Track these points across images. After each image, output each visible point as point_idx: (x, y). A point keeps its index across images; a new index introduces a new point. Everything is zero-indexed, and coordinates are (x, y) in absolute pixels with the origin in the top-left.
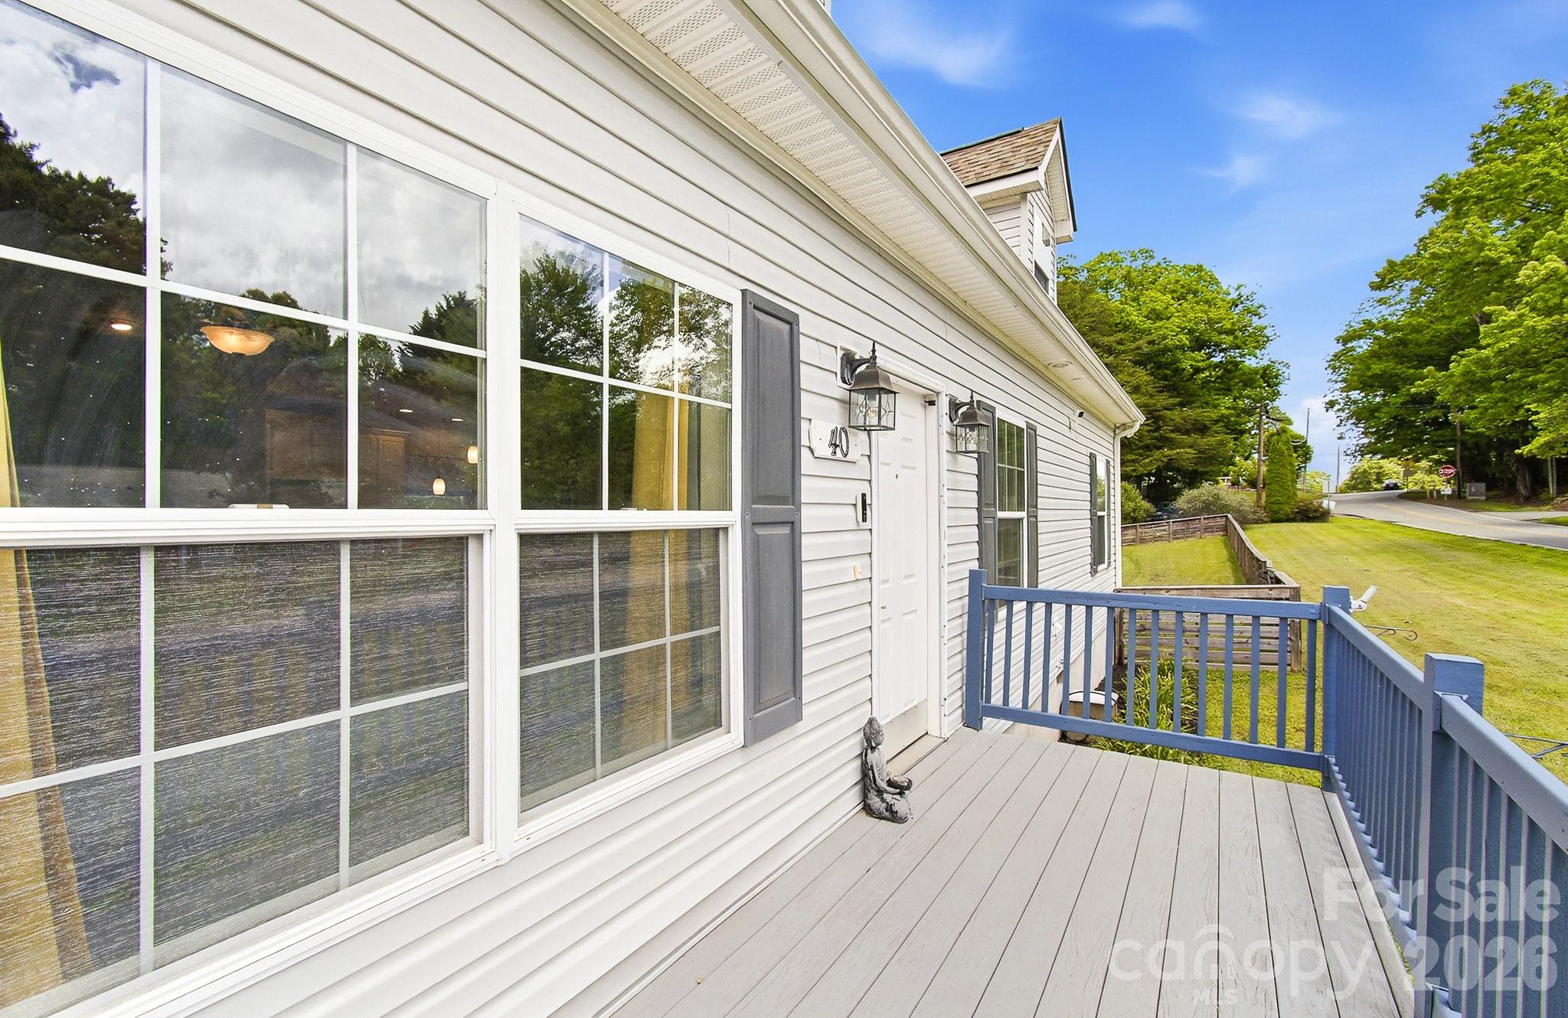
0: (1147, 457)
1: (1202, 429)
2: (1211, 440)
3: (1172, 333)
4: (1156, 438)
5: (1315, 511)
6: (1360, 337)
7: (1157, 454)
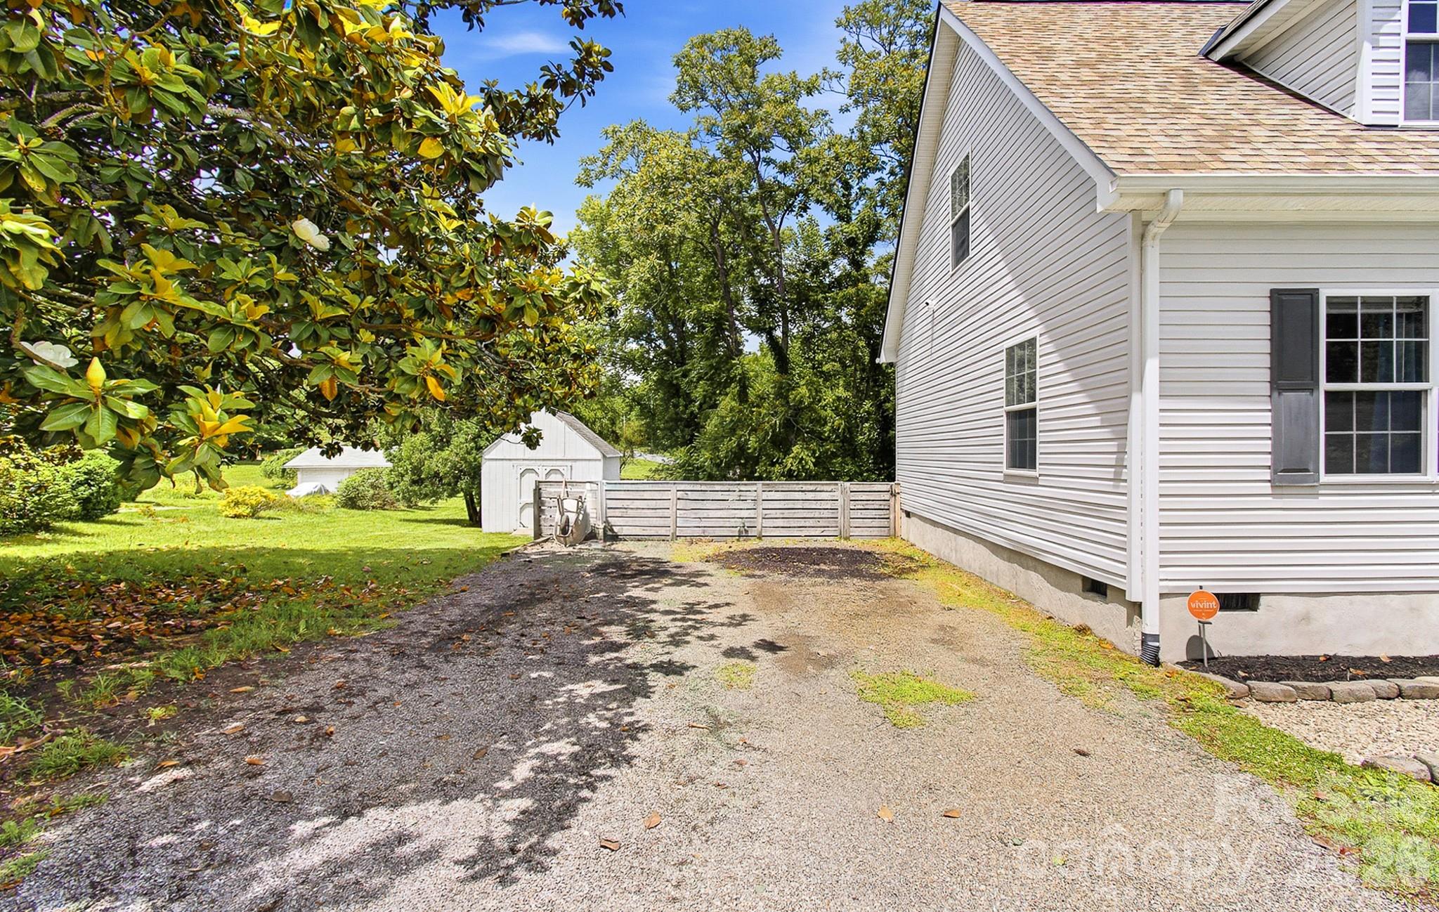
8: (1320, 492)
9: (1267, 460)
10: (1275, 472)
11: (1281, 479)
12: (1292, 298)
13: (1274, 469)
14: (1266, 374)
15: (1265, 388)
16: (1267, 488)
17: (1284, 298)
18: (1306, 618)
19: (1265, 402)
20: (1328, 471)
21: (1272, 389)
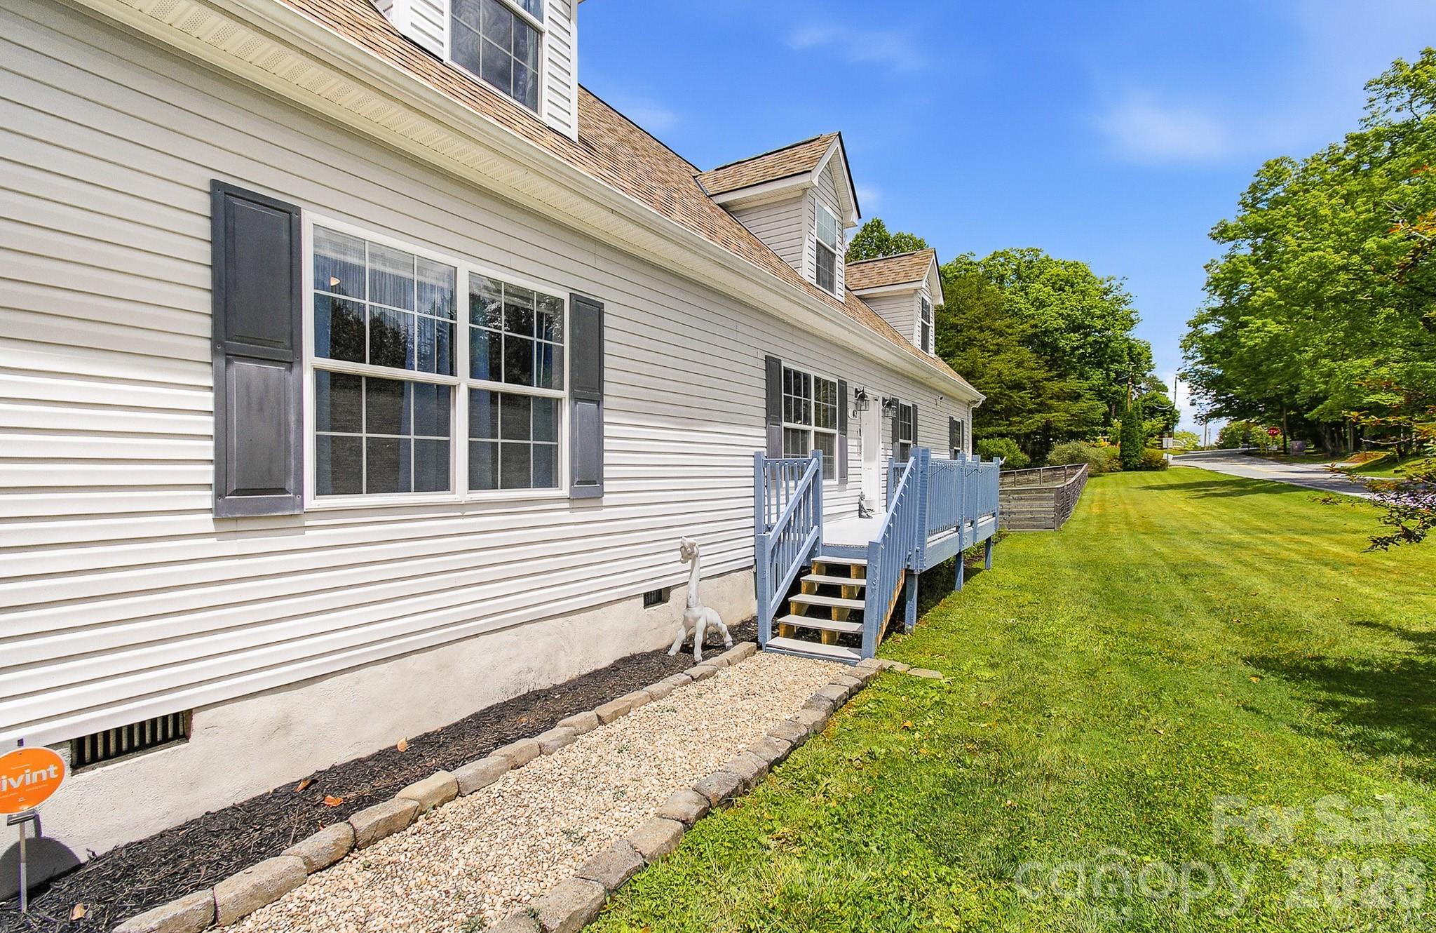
0: (1031, 419)
1: (1077, 397)
2: (1082, 405)
3: (1051, 318)
4: (1037, 404)
5: (1157, 462)
6: (1207, 322)
7: (1037, 416)
8: (307, 524)
9: (207, 474)
10: (219, 495)
11: (232, 506)
12: (253, 207)
13: (221, 489)
14: (204, 326)
15: (203, 349)
16: (206, 522)
17: (237, 202)
18: (284, 726)
19: (202, 374)
20: (320, 491)
21: (214, 352)
